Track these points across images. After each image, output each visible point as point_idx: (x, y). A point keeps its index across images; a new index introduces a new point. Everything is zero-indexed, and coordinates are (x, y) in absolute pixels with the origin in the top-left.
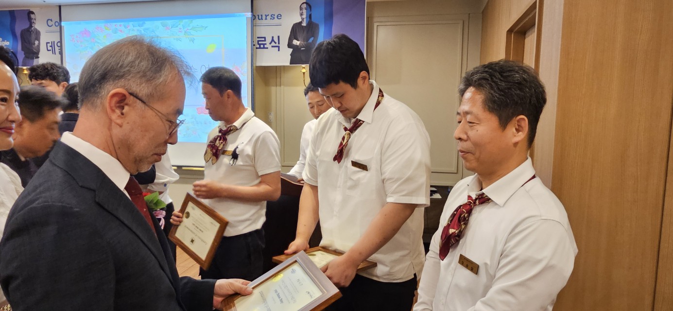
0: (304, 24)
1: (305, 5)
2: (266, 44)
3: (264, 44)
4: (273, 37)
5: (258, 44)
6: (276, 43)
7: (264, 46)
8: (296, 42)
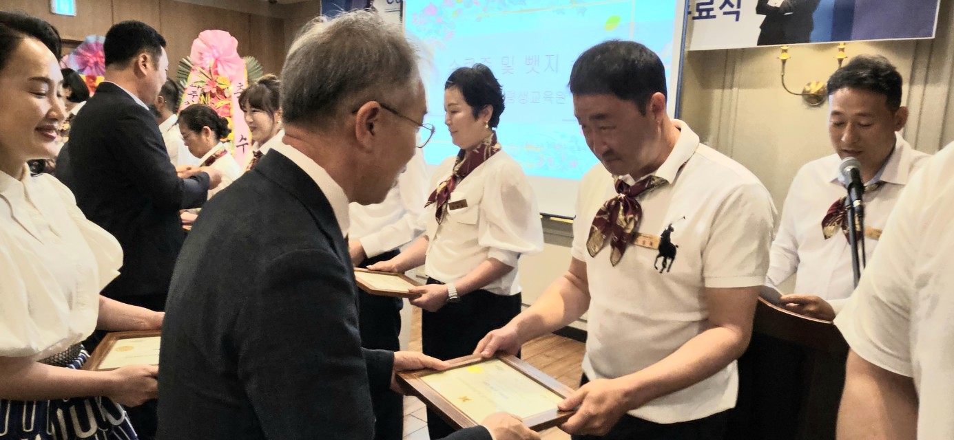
3: (708, 10)
5: (698, 10)
6: (732, 6)
7: (708, 14)
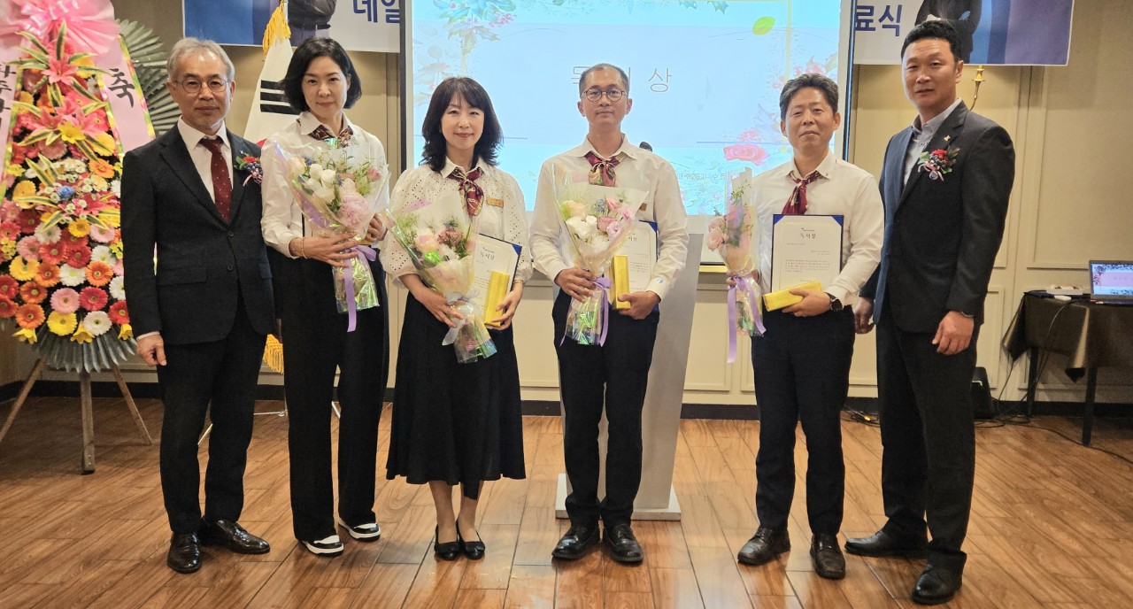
2: (872, 21)
3: (868, 22)
4: (888, 7)
6: (892, 19)
8: (932, 18)
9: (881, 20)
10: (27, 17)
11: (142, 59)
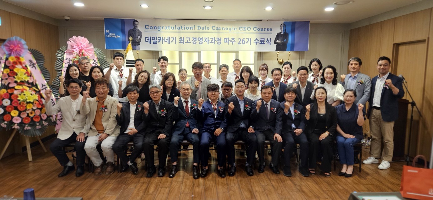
0: (282, 33)
1: (283, 25)
2: (264, 42)
3: (263, 42)
4: (268, 39)
6: (269, 41)
8: (278, 41)
9: (266, 42)
10: (75, 48)
11: (99, 56)
